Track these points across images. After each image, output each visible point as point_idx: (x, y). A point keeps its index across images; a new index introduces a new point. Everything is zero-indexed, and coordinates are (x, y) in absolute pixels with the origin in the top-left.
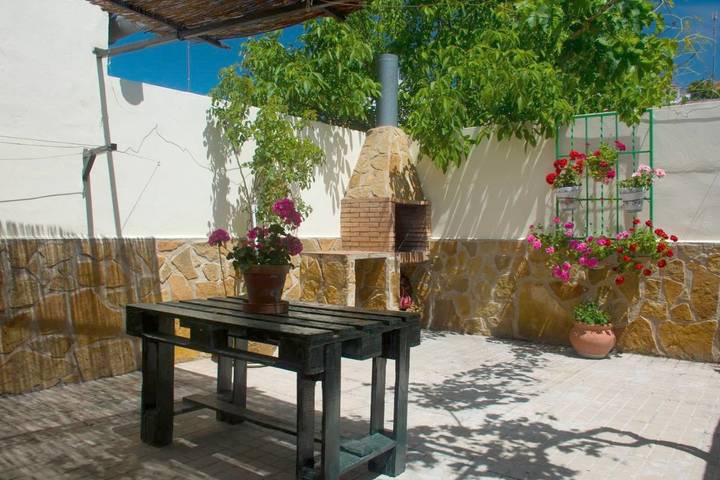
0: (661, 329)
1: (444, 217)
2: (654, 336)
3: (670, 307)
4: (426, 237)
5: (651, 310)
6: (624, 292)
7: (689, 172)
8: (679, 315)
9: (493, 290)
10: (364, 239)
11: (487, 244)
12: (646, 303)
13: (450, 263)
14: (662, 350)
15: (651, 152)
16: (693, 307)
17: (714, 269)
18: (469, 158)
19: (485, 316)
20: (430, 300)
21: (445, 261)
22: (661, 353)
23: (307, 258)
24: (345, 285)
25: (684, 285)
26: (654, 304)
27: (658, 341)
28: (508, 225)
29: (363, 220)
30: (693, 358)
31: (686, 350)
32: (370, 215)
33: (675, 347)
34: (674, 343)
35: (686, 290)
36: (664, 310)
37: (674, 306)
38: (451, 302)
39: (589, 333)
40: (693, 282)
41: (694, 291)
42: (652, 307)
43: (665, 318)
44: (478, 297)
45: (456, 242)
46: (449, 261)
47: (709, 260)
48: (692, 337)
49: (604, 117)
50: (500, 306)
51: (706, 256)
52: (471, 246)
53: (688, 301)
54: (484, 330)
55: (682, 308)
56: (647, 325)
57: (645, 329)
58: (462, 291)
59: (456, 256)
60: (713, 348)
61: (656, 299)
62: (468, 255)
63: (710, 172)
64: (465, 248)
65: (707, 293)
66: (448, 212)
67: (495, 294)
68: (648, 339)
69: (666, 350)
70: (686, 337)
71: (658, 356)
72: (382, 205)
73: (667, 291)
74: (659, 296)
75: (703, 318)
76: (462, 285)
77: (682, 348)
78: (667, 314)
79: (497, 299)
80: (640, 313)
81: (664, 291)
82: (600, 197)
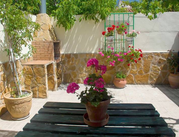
0: (136, 77)
1: (65, 46)
2: (133, 79)
3: (138, 70)
4: (60, 53)
5: (133, 72)
6: (125, 67)
7: (143, 32)
8: (140, 73)
9: (84, 69)
10: (42, 56)
11: (81, 54)
12: (131, 70)
13: (69, 62)
14: (136, 82)
15: (133, 26)
16: (144, 70)
17: (149, 59)
18: (74, 25)
19: (82, 78)
20: (62, 74)
21: (67, 61)
22: (135, 83)
23: (26, 66)
24: (44, 76)
25: (142, 64)
26: (133, 70)
27: (135, 80)
28: (88, 48)
29: (42, 49)
30: (144, 84)
31: (142, 82)
32: (44, 47)
33: (139, 81)
34: (139, 80)
35: (142, 66)
36: (136, 71)
37: (139, 70)
38: (70, 74)
39: (121, 81)
40: (144, 63)
41: (144, 66)
42: (133, 71)
43: (136, 74)
44: (79, 72)
45: (70, 54)
46: (68, 61)
47: (148, 57)
48: (143, 78)
49: (120, 14)
50: (87, 74)
51: (147, 56)
52: (76, 55)
53: (142, 69)
54: (82, 82)
55: (141, 71)
56: (132, 76)
57: (131, 77)
58: (74, 70)
59: (71, 59)
60: (149, 80)
61: (134, 69)
62: (75, 58)
63: (148, 32)
64: (74, 56)
65: (147, 66)
66: (67, 44)
67: (85, 70)
68: (132, 80)
69: (137, 82)
70: (142, 78)
71: (135, 84)
72: (49, 43)
73: (137, 66)
74: (135, 68)
75: (146, 73)
76: (73, 68)
77: (141, 82)
78: (137, 73)
79: (86, 72)
80: (130, 73)
81: (136, 66)
82: (118, 39)
